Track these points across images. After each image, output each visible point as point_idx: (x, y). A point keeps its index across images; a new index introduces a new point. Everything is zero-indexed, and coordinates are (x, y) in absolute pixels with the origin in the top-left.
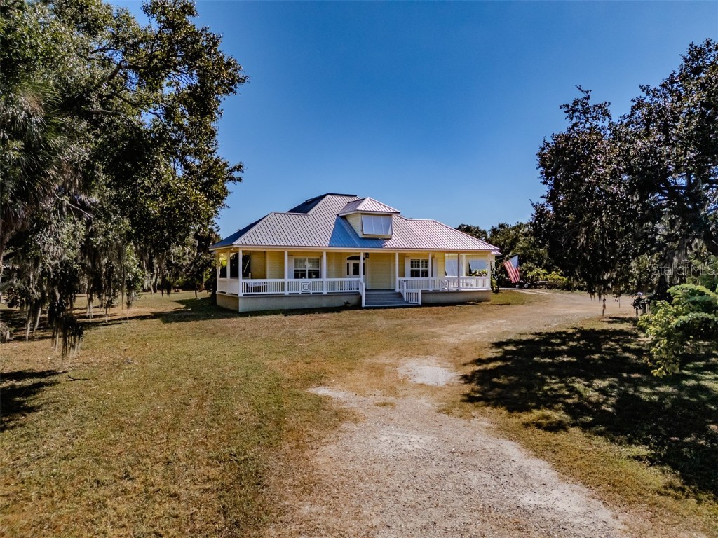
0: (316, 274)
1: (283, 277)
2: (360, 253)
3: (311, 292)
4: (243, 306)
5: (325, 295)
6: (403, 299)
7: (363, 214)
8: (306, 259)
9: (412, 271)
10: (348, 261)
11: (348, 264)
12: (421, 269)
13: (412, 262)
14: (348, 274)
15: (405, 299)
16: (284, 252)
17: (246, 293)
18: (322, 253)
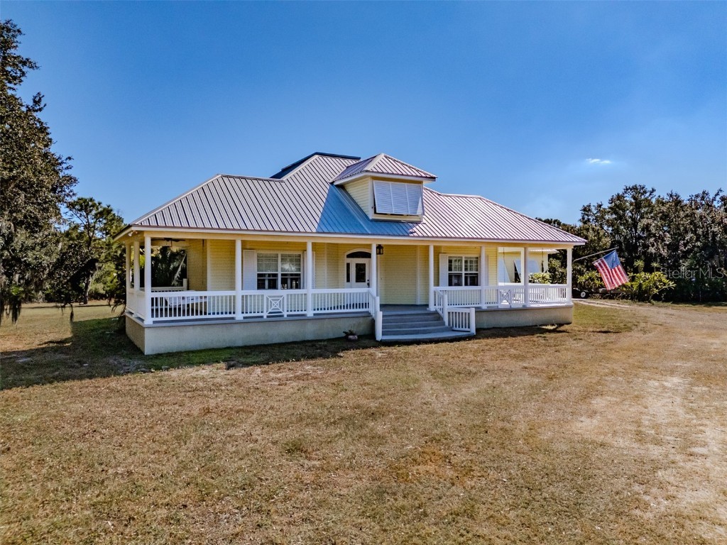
0: (294, 281)
1: (233, 288)
2: (369, 246)
3: (285, 314)
4: (152, 343)
5: (310, 319)
6: (444, 324)
7: (375, 178)
8: (277, 256)
9: (450, 276)
10: (349, 260)
11: (348, 265)
12: (464, 272)
13: (450, 261)
14: (348, 280)
15: (447, 324)
16: (234, 242)
17: (159, 319)
18: (305, 244)
